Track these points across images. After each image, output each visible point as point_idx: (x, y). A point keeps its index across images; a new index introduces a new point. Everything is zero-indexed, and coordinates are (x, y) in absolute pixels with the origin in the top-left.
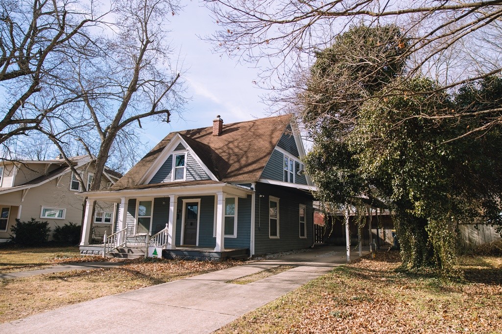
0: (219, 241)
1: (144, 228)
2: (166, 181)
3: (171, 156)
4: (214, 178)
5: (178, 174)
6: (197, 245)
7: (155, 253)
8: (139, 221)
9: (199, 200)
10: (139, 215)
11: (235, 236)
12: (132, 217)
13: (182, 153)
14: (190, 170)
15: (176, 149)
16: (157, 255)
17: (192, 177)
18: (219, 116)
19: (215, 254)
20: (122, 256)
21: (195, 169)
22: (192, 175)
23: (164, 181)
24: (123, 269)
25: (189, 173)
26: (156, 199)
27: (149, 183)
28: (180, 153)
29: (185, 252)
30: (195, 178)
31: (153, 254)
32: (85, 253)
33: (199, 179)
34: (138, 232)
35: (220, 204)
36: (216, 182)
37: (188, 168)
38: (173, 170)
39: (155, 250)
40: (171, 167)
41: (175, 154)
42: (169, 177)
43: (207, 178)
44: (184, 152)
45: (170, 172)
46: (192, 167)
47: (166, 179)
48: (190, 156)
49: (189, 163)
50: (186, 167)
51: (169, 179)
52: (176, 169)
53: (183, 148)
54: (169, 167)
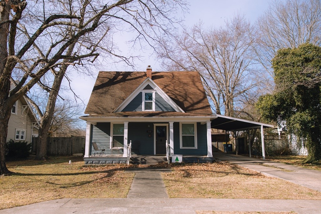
0: (210, 150)
2: (138, 111)
3: (141, 93)
5: (148, 106)
8: (114, 138)
9: (167, 125)
10: (113, 134)
11: (196, 147)
12: (107, 135)
13: (150, 91)
14: (158, 104)
15: (145, 89)
16: (178, 161)
20: (141, 163)
21: (162, 104)
22: (160, 108)
25: (157, 106)
27: (123, 111)
28: (148, 91)
30: (162, 110)
31: (176, 160)
33: (166, 111)
34: (113, 147)
37: (156, 102)
38: (143, 103)
39: (177, 158)
40: (141, 101)
41: (144, 92)
42: (141, 108)
43: (173, 110)
44: (152, 91)
45: (140, 104)
46: (159, 102)
47: (137, 109)
48: (157, 94)
49: (157, 100)
50: (154, 102)
51: (140, 109)
52: (145, 102)
53: (151, 88)
54: (140, 101)
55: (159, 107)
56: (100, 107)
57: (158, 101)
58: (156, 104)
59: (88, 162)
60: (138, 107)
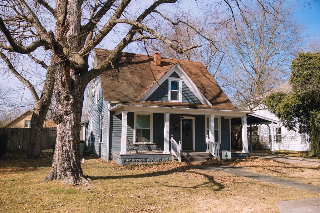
1: (143, 137)
3: (167, 81)
5: (174, 96)
7: (226, 156)
9: (193, 118)
13: (177, 80)
14: (184, 94)
15: (172, 76)
20: (191, 160)
21: (189, 95)
22: (187, 99)
25: (184, 97)
26: (155, 114)
27: (147, 100)
28: (175, 79)
30: (189, 101)
33: (192, 102)
34: (137, 142)
35: (245, 124)
36: (210, 108)
37: (183, 92)
38: (169, 92)
39: (226, 154)
40: (167, 89)
41: (171, 80)
42: (167, 97)
43: (199, 103)
44: (179, 80)
45: (167, 93)
46: (186, 93)
47: (163, 99)
48: (184, 83)
49: (184, 89)
50: (180, 91)
51: (166, 99)
52: (171, 91)
53: (177, 76)
55: (186, 97)
56: (119, 94)
57: (185, 91)
58: (182, 94)
59: (126, 161)
60: (164, 96)
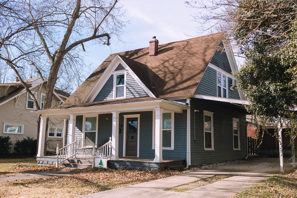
0: (158, 153)
1: (90, 141)
2: (109, 99)
3: (112, 76)
4: (152, 95)
5: (119, 92)
6: (138, 156)
7: (101, 163)
8: (87, 135)
9: (138, 116)
10: (86, 130)
11: (172, 148)
12: (80, 131)
13: (122, 72)
14: (129, 88)
15: (117, 70)
17: (132, 95)
18: (155, 37)
19: (155, 164)
21: (134, 87)
22: (132, 93)
23: (107, 99)
24: (74, 177)
25: (129, 91)
26: (100, 116)
27: (94, 101)
28: (120, 73)
29: (127, 163)
30: (134, 95)
32: (41, 163)
33: (138, 96)
34: (85, 145)
35: (158, 119)
36: (153, 99)
37: (128, 86)
38: (114, 89)
39: (101, 161)
41: (116, 74)
42: (111, 95)
43: (146, 95)
44: (124, 72)
45: (111, 91)
47: (108, 97)
48: (129, 75)
49: (129, 82)
50: (125, 86)
51: (111, 97)
52: (116, 87)
53: (123, 68)
54: (111, 86)
57: (130, 84)
58: (127, 88)
59: (39, 162)
60: (109, 95)
